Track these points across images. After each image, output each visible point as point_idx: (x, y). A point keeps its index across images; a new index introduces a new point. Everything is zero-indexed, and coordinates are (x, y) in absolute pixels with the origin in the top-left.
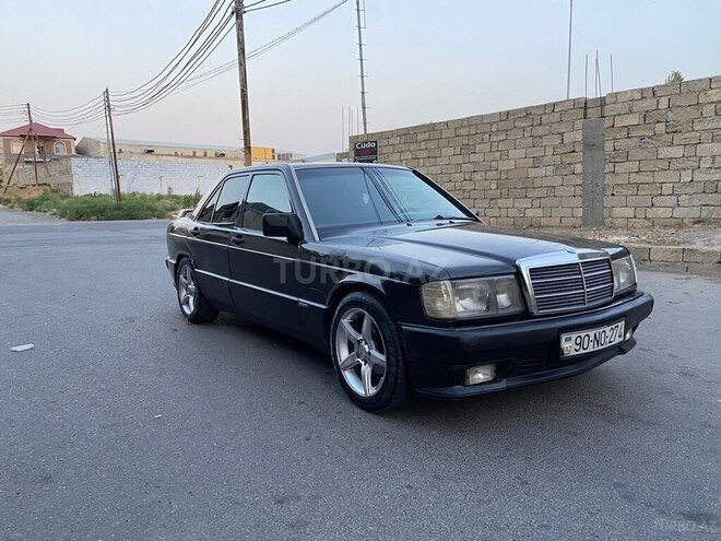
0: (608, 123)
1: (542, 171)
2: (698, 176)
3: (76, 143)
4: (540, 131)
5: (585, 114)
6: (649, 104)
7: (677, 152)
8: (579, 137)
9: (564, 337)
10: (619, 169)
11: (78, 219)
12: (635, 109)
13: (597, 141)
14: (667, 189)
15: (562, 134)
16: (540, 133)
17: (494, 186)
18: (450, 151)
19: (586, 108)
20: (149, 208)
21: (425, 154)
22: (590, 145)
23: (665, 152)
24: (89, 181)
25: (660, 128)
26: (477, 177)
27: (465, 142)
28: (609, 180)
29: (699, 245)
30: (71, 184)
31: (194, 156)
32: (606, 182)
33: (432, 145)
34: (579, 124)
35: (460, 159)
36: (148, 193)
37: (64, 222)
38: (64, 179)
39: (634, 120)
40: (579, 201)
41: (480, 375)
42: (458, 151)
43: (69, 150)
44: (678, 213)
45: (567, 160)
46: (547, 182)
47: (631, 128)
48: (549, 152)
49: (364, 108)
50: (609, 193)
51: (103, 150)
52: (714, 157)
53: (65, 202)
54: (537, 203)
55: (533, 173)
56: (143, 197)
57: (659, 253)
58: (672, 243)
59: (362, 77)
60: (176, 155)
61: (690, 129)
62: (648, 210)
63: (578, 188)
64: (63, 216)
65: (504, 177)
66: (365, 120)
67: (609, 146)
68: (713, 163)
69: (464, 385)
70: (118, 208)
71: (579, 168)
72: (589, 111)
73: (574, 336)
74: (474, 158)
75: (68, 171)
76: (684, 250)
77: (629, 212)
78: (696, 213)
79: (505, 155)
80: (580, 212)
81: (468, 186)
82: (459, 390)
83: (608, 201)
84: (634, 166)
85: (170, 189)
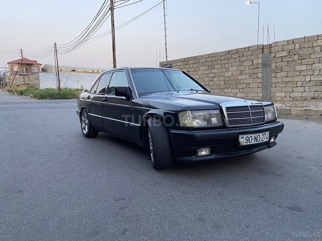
0: (273, 55)
1: (243, 77)
2: (313, 78)
3: (42, 67)
4: (243, 59)
5: (263, 51)
6: (291, 47)
7: (304, 68)
8: (260, 62)
9: (240, 137)
10: (278, 75)
11: (42, 99)
12: (285, 49)
13: (269, 63)
14: (299, 84)
15: (253, 60)
16: (243, 60)
17: (222, 83)
18: (204, 68)
19: (263, 49)
20: (72, 94)
21: (193, 69)
22: (265, 65)
23: (298, 68)
24: (47, 83)
25: (296, 57)
26: (215, 79)
27: (210, 64)
28: (274, 80)
29: (312, 108)
30: (39, 84)
31: (93, 72)
32: (272, 81)
33: (196, 66)
34: (260, 56)
35: (208, 72)
36: (72, 88)
37: (36, 100)
38: (36, 82)
39: (284, 54)
40: (260, 90)
41: (204, 152)
42: (207, 68)
43: (39, 70)
44: (304, 95)
45: (255, 71)
46: (246, 81)
47: (283, 58)
48: (247, 68)
49: (166, 50)
50: (273, 86)
51: (54, 70)
52: (320, 70)
53: (36, 91)
54: (241, 91)
55: (240, 77)
56: (70, 90)
57: (294, 111)
58: (300, 107)
59: (166, 37)
60: (85, 72)
61: (309, 58)
62: (291, 93)
63: (260, 84)
64: (35, 97)
65: (227, 79)
66: (166, 55)
67: (273, 65)
68: (320, 72)
69: (196, 156)
70: (59, 94)
71: (260, 75)
72: (264, 50)
73: (245, 136)
74: (214, 71)
75: (38, 78)
76: (305, 110)
77: (283, 94)
78: (312, 94)
79: (227, 70)
80: (261, 94)
81: (211, 83)
82: (194, 158)
83: (273, 90)
84: (285, 74)
85: (82, 86)
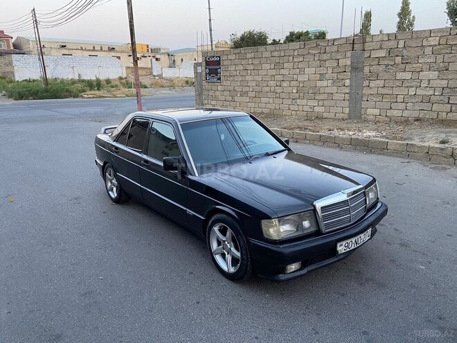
0: (367, 55)
1: (324, 83)
2: (419, 92)
3: (13, 40)
4: (325, 57)
5: (353, 48)
6: (392, 44)
7: (407, 76)
8: (349, 63)
9: (338, 245)
10: (372, 84)
11: (21, 99)
12: (383, 47)
13: (360, 65)
14: (400, 99)
15: (338, 60)
16: (325, 58)
17: (295, 91)
18: (268, 66)
19: (353, 44)
20: (67, 91)
21: (252, 67)
22: (356, 68)
23: (400, 75)
24: (25, 70)
25: (398, 59)
26: (285, 84)
27: (277, 61)
28: (366, 91)
29: (416, 142)
30: (13, 73)
31: (94, 50)
32: (364, 92)
33: (257, 62)
34: (349, 54)
35: (274, 72)
36: (65, 78)
37: (11, 102)
38: (8, 69)
39: (382, 53)
40: (347, 103)
41: (293, 267)
42: (273, 66)
43: (9, 47)
44: (406, 114)
45: (341, 77)
46: (328, 90)
47: (381, 59)
48: (330, 70)
49: (211, 30)
50: (365, 99)
51: (33, 47)
52: (429, 80)
53: (10, 85)
54: (321, 103)
55: (319, 84)
56: (62, 81)
57: (393, 144)
58: (401, 139)
60: (82, 49)
61: (416, 62)
62: (388, 111)
63: (347, 95)
64: (10, 96)
65: (301, 85)
66: (211, 38)
67: (367, 69)
68: (429, 84)
69: (284, 273)
70: (46, 91)
71: (348, 82)
72: (355, 46)
73: (344, 243)
74: (282, 71)
75: (11, 64)
76: (407, 144)
77: (377, 112)
78: (416, 114)
79: (302, 71)
80: (347, 110)
81: (279, 90)
82: (282, 277)
83: (364, 104)
84: (381, 83)
85: (79, 75)
